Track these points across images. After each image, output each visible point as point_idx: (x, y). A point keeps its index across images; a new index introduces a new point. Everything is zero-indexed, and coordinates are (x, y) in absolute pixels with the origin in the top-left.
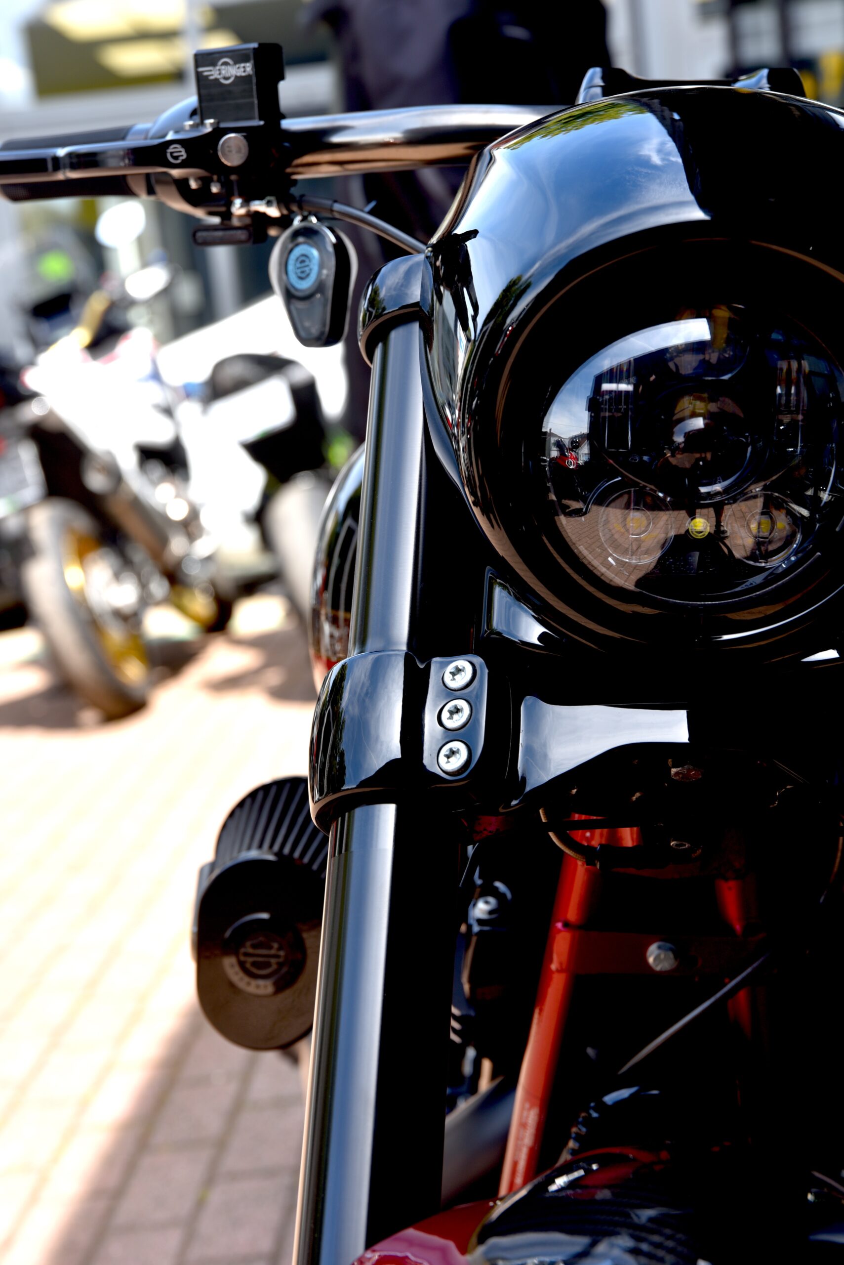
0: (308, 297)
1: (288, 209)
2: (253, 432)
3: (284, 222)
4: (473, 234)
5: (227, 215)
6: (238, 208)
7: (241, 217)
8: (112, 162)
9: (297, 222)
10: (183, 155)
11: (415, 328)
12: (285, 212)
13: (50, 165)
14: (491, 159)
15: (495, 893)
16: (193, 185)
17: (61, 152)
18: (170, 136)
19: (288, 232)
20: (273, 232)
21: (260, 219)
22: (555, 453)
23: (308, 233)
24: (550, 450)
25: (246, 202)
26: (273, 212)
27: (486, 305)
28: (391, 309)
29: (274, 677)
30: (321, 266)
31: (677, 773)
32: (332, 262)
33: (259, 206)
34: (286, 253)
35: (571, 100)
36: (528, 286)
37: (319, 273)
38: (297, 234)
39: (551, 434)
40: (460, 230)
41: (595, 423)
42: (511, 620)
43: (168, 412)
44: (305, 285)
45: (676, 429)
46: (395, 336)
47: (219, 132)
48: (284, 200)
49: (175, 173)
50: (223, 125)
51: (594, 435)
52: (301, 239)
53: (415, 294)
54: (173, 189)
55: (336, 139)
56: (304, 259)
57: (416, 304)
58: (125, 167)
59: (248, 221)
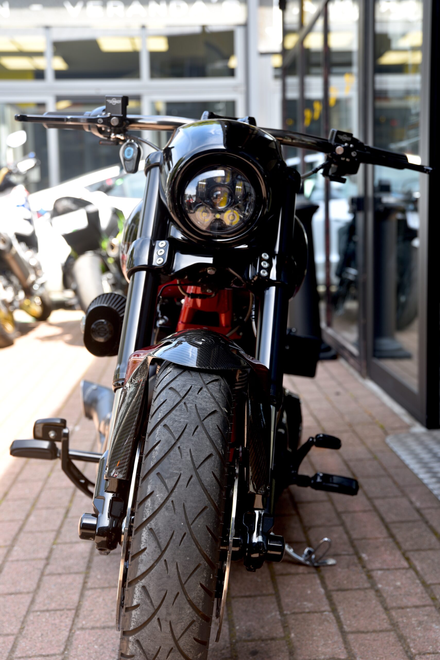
0: (129, 160)
1: (126, 137)
2: (70, 230)
3: (124, 141)
4: (173, 147)
5: (109, 137)
6: (113, 136)
7: (113, 138)
8: (82, 121)
9: (128, 141)
10: (102, 121)
11: (158, 169)
12: (125, 138)
13: (65, 120)
14: (179, 131)
15: (164, 319)
16: (103, 129)
17: (69, 117)
18: (98, 116)
19: (125, 144)
20: (121, 143)
21: (119, 139)
22: (188, 199)
23: (131, 144)
24: (187, 198)
25: (115, 135)
26: (122, 138)
27: (175, 163)
28: (152, 163)
29: (68, 337)
30: (134, 153)
31: (209, 272)
32: (137, 152)
33: (118, 136)
34: (125, 149)
35: (199, 118)
36: (184, 159)
37: (133, 155)
38: (128, 144)
39: (187, 195)
40: (170, 146)
41: (197, 192)
42: (175, 234)
43: (30, 221)
44: (129, 157)
45: (214, 194)
46: (153, 170)
47: (111, 117)
48: (125, 135)
49: (99, 125)
50: (113, 115)
51: (197, 196)
52: (129, 146)
53: (158, 160)
54: (96, 129)
55: (140, 121)
56: (129, 151)
57: (159, 163)
58: (84, 123)
59: (115, 140)
